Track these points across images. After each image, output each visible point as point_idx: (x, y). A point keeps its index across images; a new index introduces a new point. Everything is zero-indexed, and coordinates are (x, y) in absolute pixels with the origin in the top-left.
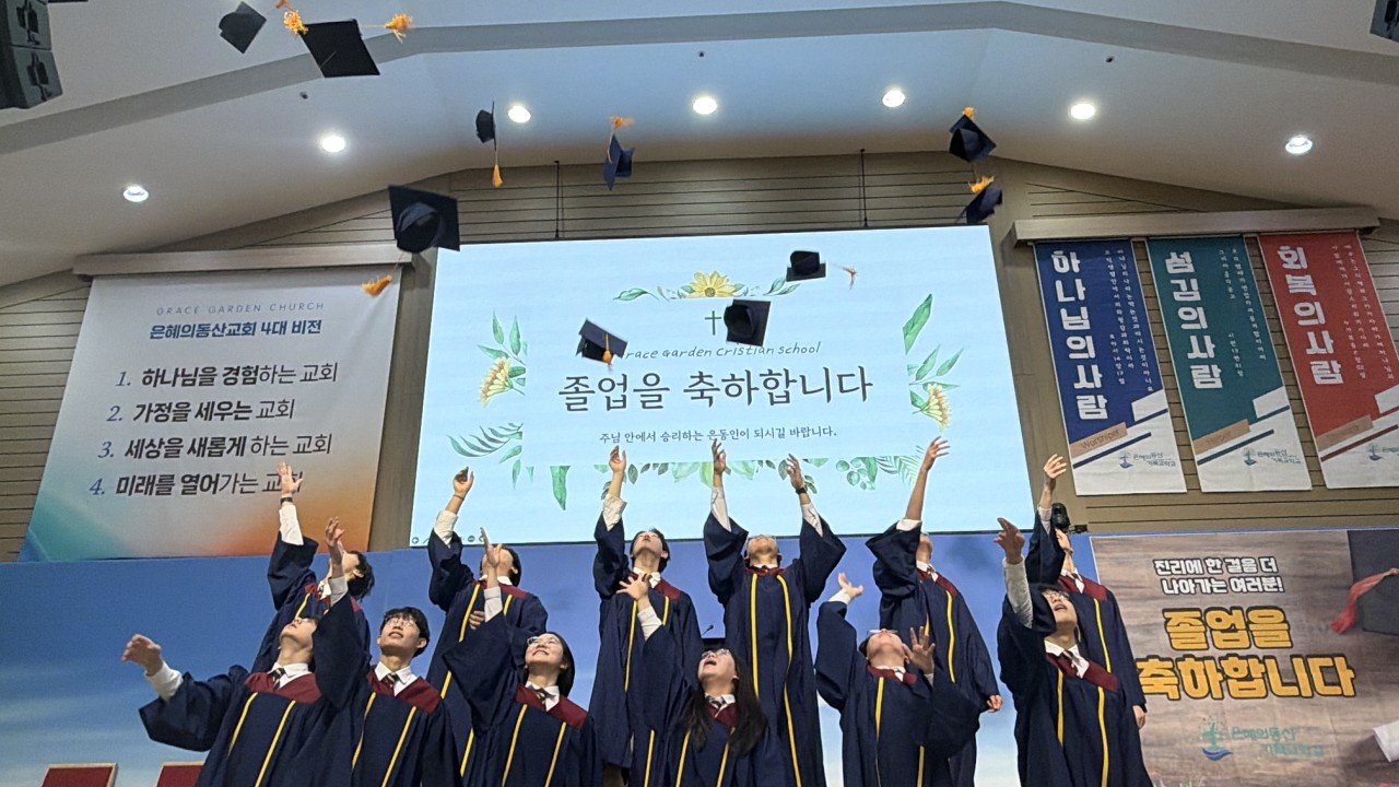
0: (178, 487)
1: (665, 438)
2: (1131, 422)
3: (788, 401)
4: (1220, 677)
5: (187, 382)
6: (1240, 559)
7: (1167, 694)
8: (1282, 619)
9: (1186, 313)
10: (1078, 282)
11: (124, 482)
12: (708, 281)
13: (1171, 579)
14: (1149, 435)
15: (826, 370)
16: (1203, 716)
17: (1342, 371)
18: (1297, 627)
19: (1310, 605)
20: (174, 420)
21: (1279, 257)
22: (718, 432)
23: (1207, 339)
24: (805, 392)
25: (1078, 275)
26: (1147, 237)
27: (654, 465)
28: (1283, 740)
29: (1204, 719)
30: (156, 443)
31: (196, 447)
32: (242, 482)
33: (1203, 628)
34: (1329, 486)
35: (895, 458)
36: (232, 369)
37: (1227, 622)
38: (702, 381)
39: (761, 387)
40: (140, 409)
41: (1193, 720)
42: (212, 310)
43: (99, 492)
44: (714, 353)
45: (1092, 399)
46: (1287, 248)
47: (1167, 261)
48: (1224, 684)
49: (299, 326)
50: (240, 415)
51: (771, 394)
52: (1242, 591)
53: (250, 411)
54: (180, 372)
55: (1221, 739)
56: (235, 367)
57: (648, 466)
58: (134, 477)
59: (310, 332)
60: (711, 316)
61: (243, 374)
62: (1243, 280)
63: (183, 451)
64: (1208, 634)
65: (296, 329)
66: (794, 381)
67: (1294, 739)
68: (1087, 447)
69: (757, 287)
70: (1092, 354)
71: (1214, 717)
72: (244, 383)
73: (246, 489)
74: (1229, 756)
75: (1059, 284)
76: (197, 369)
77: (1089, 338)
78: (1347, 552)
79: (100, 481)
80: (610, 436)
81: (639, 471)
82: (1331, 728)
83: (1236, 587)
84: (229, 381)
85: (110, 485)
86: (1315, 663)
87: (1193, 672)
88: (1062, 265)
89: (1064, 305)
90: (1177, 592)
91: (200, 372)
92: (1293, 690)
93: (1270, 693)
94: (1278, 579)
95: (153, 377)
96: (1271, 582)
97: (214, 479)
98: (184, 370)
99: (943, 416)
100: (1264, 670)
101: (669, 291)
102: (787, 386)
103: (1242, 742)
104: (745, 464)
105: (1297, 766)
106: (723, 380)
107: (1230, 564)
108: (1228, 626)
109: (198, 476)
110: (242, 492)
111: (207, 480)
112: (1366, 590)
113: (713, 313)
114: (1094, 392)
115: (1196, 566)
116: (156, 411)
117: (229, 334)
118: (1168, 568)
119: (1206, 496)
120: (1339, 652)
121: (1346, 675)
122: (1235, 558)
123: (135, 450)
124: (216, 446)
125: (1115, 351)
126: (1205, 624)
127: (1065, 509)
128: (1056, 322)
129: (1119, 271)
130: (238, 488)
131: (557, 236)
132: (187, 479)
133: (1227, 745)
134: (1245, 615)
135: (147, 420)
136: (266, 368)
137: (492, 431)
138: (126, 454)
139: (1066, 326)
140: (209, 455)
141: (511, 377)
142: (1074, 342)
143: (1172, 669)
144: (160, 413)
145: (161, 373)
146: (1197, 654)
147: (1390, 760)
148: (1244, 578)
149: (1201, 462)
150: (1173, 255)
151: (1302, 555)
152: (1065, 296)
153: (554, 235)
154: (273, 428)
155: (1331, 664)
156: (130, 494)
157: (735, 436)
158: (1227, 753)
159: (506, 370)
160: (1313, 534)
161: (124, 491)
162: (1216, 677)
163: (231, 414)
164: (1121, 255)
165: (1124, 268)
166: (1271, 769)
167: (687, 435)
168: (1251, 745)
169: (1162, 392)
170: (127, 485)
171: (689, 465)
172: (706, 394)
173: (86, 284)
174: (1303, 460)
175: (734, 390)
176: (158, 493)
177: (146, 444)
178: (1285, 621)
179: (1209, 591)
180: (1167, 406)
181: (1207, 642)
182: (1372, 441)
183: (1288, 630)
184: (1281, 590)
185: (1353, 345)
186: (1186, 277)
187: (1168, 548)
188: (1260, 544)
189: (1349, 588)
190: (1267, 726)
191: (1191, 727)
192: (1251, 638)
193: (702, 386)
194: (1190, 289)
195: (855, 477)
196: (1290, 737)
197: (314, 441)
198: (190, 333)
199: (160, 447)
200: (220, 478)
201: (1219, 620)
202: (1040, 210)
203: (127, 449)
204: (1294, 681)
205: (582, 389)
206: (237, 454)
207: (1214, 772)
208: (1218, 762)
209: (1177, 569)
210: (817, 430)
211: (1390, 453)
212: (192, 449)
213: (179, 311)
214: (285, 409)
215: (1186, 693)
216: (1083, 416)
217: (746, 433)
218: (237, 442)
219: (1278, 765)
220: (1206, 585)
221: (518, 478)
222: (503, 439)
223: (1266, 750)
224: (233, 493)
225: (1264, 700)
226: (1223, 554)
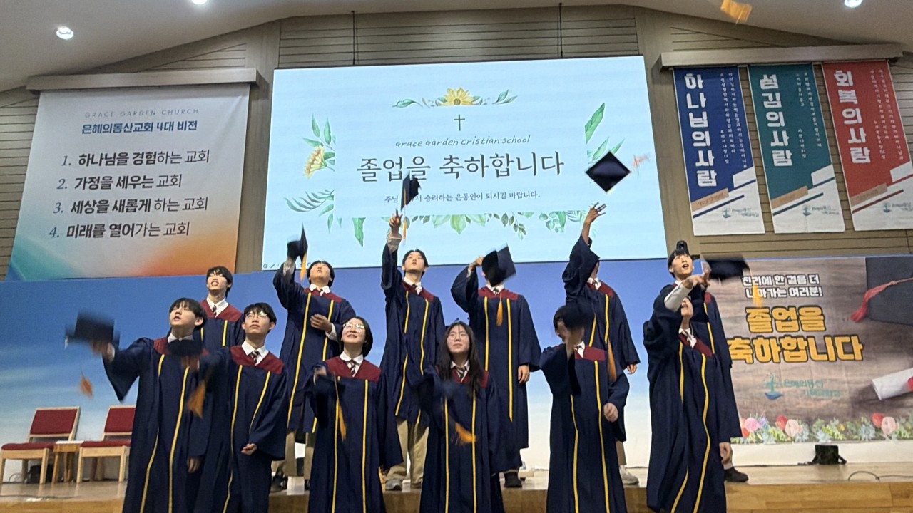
0: (107, 232)
1: (428, 199)
2: (731, 188)
3: (508, 175)
4: (779, 349)
5: (109, 163)
6: (797, 276)
7: (745, 360)
8: (820, 313)
9: (771, 116)
10: (702, 95)
11: (71, 229)
12: (456, 94)
14: (743, 196)
15: (534, 155)
16: (767, 373)
17: (870, 155)
18: (829, 317)
19: (839, 305)
20: (102, 188)
21: (834, 77)
22: (462, 195)
23: (784, 133)
24: (519, 169)
25: (701, 91)
26: (749, 65)
27: (420, 217)
28: (815, 387)
29: (767, 375)
30: (91, 203)
31: (118, 206)
32: (149, 229)
33: (770, 319)
34: (856, 229)
35: (578, 212)
36: (138, 154)
37: (785, 315)
38: (451, 161)
39: (491, 165)
40: (79, 181)
41: (761, 375)
42: (122, 114)
43: (56, 236)
44: (460, 142)
45: (707, 173)
46: (841, 71)
47: (761, 81)
48: (781, 354)
49: (182, 125)
50: (146, 185)
51: (497, 171)
52: (796, 296)
53: (153, 182)
54: (104, 156)
55: (777, 387)
56: (141, 153)
57: (416, 218)
58: (78, 226)
59: (190, 129)
60: (458, 118)
61: (147, 157)
62: (810, 93)
63: (110, 209)
64: (773, 323)
65: (180, 127)
66: (513, 161)
67: (822, 386)
68: (702, 205)
69: (489, 99)
70: (708, 143)
71: (774, 374)
72: (147, 163)
73: (152, 233)
74: (781, 398)
75: (689, 96)
76: (115, 155)
77: (707, 133)
78: (864, 271)
79: (55, 229)
80: (391, 198)
81: (411, 220)
82: (845, 379)
83: (793, 293)
84: (137, 162)
85: (62, 231)
86: (839, 341)
87: (762, 347)
88: (691, 84)
89: (692, 110)
91: (117, 156)
92: (825, 357)
93: (809, 359)
94: (820, 288)
95: (86, 160)
96: (814, 290)
97: (131, 227)
98: (106, 155)
100: (806, 345)
101: (429, 101)
102: (508, 165)
103: (790, 388)
104: (480, 216)
105: (824, 403)
106: (466, 161)
107: (790, 279)
108: (786, 318)
109: (120, 225)
110: (150, 235)
111: (126, 228)
112: (874, 294)
113: (459, 116)
114: (708, 168)
115: (768, 281)
116: (90, 182)
117: (135, 130)
118: (750, 281)
119: (778, 236)
120: (853, 333)
121: (857, 348)
122: (793, 275)
123: (78, 208)
124: (131, 206)
125: (724, 141)
126: (772, 317)
127: (686, 245)
128: (686, 122)
129: (728, 87)
130: (147, 233)
131: (354, 63)
132: (113, 227)
133: (781, 391)
134: (797, 311)
135: (84, 188)
136: (162, 153)
137: (314, 195)
138: (72, 211)
139: (692, 125)
140: (127, 211)
141: (325, 159)
142: (697, 136)
143: (749, 345)
144: (92, 183)
145: (91, 157)
146: (765, 335)
147: (880, 398)
148: (798, 287)
149: (775, 214)
150: (765, 76)
151: (835, 273)
152: (693, 104)
153: (352, 63)
154: (167, 193)
155: (849, 341)
156: (76, 237)
157: (474, 198)
158: (780, 396)
159: (322, 155)
160: (844, 259)
161: (72, 235)
162: (776, 349)
163: (140, 184)
164: (731, 77)
165: (733, 85)
166: (806, 405)
167: (442, 197)
168: (795, 391)
169: (753, 169)
170: (74, 231)
171: (443, 217)
172: (454, 170)
173: (36, 96)
174: (841, 212)
175: (473, 167)
176: (94, 236)
177: (84, 204)
178: (822, 314)
179: (775, 296)
180: (755, 178)
181: (772, 328)
182: (887, 200)
183: (824, 321)
184: (821, 295)
185: (879, 137)
186: (773, 91)
188: (809, 266)
189: (864, 293)
190: (807, 379)
191: (759, 380)
192: (800, 325)
193: (452, 165)
194: (775, 99)
195: (551, 224)
196: (820, 385)
197: (196, 201)
198: (109, 130)
199: (94, 206)
200: (135, 226)
201: (780, 314)
202: (678, 46)
203: (72, 207)
204: (825, 351)
205: (372, 167)
206: (146, 211)
207: (771, 407)
208: (776, 401)
209: (756, 283)
210: (527, 194)
211: (898, 208)
212: (115, 207)
213: (101, 114)
214: (176, 181)
215: (757, 359)
216: (701, 184)
217: (481, 196)
218: (145, 203)
219: (812, 402)
220: (773, 293)
221: (332, 226)
222: (321, 200)
223: (805, 393)
224: (144, 235)
225: (805, 363)
226: (785, 272)
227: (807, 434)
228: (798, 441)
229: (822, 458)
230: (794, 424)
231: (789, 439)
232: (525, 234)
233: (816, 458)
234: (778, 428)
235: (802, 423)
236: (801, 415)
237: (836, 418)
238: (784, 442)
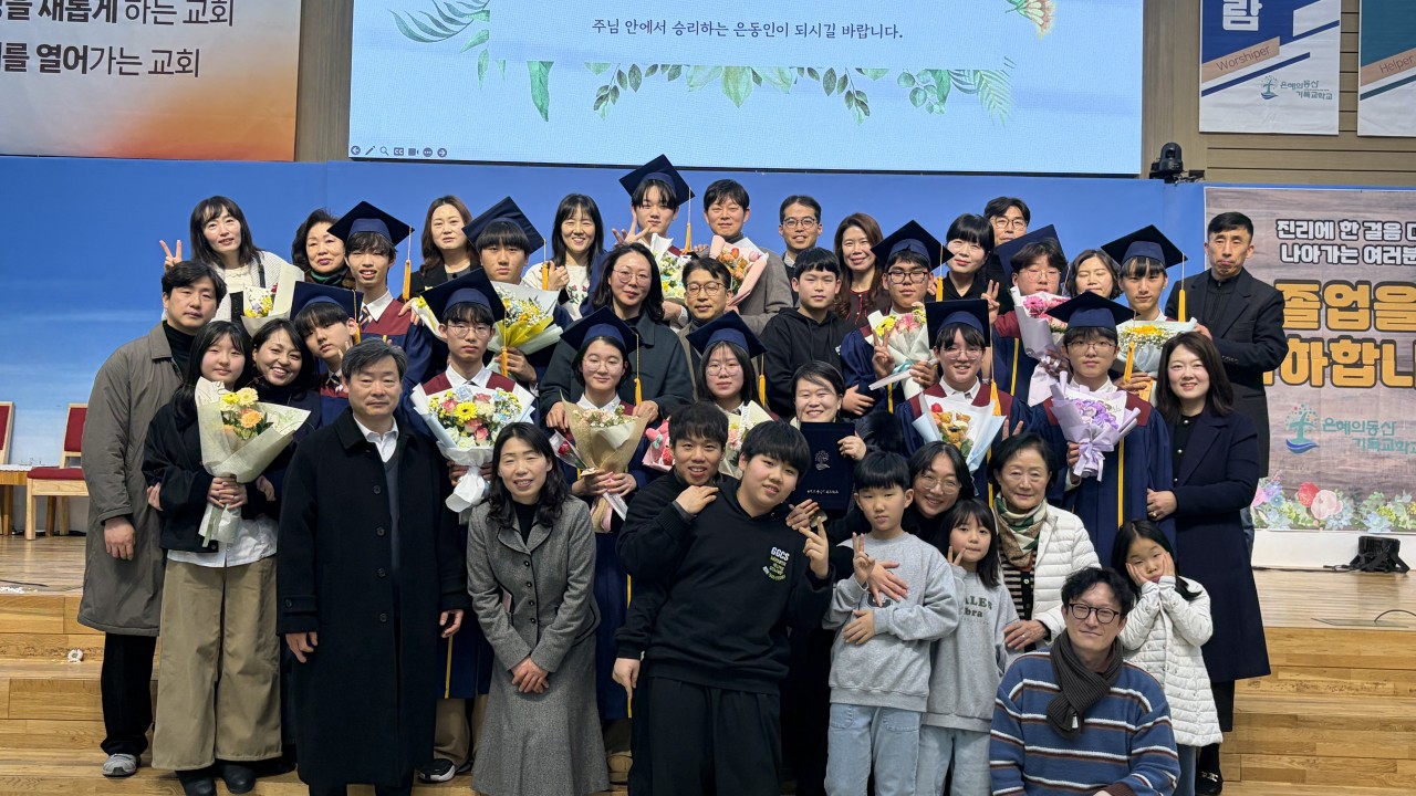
0: (34, 62)
1: (679, 30)
2: (1287, 36)
4: (1325, 361)
6: (1383, 224)
13: (1293, 245)
14: (1307, 56)
16: (1295, 404)
22: (747, 26)
27: (663, 66)
28: (1380, 434)
29: (1296, 408)
31: (50, 6)
32: (119, 59)
33: (1318, 305)
35: (975, 72)
37: (1349, 296)
41: (1282, 408)
45: (1243, 3)
48: (1328, 370)
52: (1375, 263)
57: (655, 67)
63: (34, 11)
64: (1323, 312)
67: (1393, 433)
68: (1224, 69)
73: (126, 68)
74: (1314, 449)
80: (606, 24)
81: (643, 73)
83: (1370, 257)
90: (1296, 260)
92: (1408, 381)
93: (1379, 382)
97: (81, 54)
99: (1046, 19)
100: (1378, 357)
103: (1333, 434)
104: (781, 73)
105: (1389, 463)
107: (1370, 229)
108: (1350, 304)
109: (59, 47)
110: (121, 73)
111: (72, 54)
115: (1327, 230)
118: (1292, 230)
119: (1363, 140)
122: (1376, 222)
124: (77, 7)
126: (1322, 300)
130: (115, 68)
132: (45, 51)
133: (1315, 438)
134: (1373, 291)
137: (449, 6)
140: (70, 19)
146: (1304, 334)
148: (1383, 246)
149: (1365, 96)
157: (770, 32)
162: (1320, 361)
166: (1358, 465)
167: (708, 28)
168: (1342, 439)
171: (708, 70)
176: (7, 68)
179: (1336, 261)
180: (1338, 17)
181: (1319, 321)
187: (1299, 205)
190: (1365, 418)
191: (1279, 417)
192: (1373, 318)
195: (920, 96)
196: (1390, 431)
197: (209, 6)
200: (89, 51)
201: (1339, 296)
204: (1411, 370)
206: (108, 20)
207: (1294, 466)
208: (1303, 455)
209: (1303, 233)
210: (877, 30)
212: (44, 9)
215: (1282, 379)
216: (1227, 26)
217: (784, 29)
218: (105, 3)
219: (1368, 461)
220: (1333, 254)
221: (485, 75)
222: (465, 20)
223: (1359, 445)
224: (110, 73)
225: (1369, 390)
226: (1361, 216)
227: (1350, 515)
228: (1331, 529)
229: (1368, 560)
230: (1330, 500)
231: (1315, 523)
232: (867, 113)
233: (1357, 560)
234: (1300, 505)
235: (1344, 496)
236: (1346, 483)
237: (1407, 493)
238: (1305, 528)
